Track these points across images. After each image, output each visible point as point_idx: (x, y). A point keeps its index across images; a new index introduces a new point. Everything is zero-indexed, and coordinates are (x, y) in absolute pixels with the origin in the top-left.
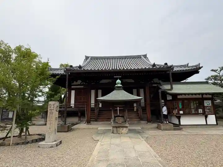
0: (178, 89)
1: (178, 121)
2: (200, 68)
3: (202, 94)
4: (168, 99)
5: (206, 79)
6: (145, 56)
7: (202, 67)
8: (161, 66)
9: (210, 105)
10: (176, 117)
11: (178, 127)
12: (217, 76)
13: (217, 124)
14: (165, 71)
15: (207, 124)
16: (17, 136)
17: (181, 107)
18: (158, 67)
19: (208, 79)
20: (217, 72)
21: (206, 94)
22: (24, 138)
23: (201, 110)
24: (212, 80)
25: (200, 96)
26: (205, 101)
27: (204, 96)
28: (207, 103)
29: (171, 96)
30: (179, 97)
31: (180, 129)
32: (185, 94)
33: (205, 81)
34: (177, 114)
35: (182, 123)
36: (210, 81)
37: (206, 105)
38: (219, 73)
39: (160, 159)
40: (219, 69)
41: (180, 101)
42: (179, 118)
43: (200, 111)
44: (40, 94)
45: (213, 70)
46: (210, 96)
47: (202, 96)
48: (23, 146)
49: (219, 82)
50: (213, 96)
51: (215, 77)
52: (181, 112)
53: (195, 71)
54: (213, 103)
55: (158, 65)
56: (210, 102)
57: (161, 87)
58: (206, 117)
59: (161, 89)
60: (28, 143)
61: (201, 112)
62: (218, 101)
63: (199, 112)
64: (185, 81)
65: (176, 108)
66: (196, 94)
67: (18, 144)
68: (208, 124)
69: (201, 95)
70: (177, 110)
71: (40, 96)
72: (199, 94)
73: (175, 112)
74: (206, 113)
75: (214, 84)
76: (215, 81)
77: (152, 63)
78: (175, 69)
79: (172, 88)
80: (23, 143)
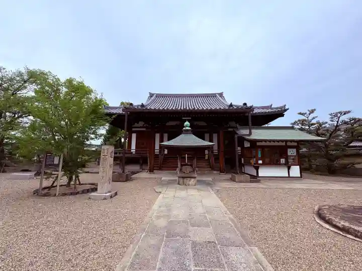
0: (258, 134)
1: (256, 171)
2: (286, 110)
3: (286, 141)
4: (245, 146)
5: (292, 124)
6: (221, 95)
7: (288, 109)
8: (238, 107)
9: (295, 154)
10: (254, 166)
11: (255, 178)
12: (305, 120)
13: (301, 177)
14: (244, 113)
15: (289, 177)
16: (65, 185)
17: (260, 156)
18: (235, 108)
19: (294, 123)
20: (305, 115)
21: (291, 141)
22: (73, 188)
23: (284, 160)
24: (299, 125)
25: (284, 144)
26: (289, 150)
27: (289, 144)
28: (292, 152)
29: (249, 143)
30: (258, 144)
31: (258, 181)
32: (265, 141)
33: (291, 126)
34: (255, 164)
35: (260, 175)
36: (296, 127)
37: (289, 154)
38: (308, 117)
39: (231, 216)
40: (308, 113)
41: (259, 149)
42: (257, 169)
43: (283, 161)
44: (93, 136)
45: (300, 114)
46: (296, 144)
47: (286, 144)
48: (71, 197)
49: (307, 127)
50: (299, 144)
51: (302, 122)
52: (260, 162)
53: (280, 113)
54: (298, 152)
55: (235, 106)
56: (295, 150)
57: (238, 132)
58: (289, 168)
59: (237, 134)
60: (78, 193)
61: (284, 162)
62: (304, 150)
63: (282, 162)
64: (266, 125)
65: (255, 157)
66: (278, 141)
67: (64, 195)
68: (291, 175)
69: (284, 142)
70: (255, 159)
71: (92, 139)
72: (282, 141)
73: (253, 161)
74: (290, 164)
75: (301, 129)
76: (303, 127)
77: (229, 103)
78: (256, 111)
79: (250, 134)
80: (72, 194)
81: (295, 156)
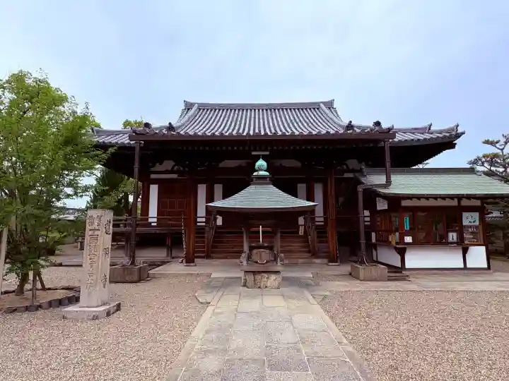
0: (404, 184)
1: (399, 257)
2: (458, 136)
3: (460, 197)
4: (379, 208)
5: (470, 163)
6: (330, 105)
7: (463, 133)
8: (363, 128)
9: (477, 223)
10: (396, 248)
11: (398, 272)
12: (496, 156)
13: (489, 268)
14: (376, 141)
15: (465, 268)
16: (14, 291)
17: (407, 227)
18: (358, 131)
19: (475, 162)
20: (497, 145)
21: (469, 197)
22: (30, 297)
23: (455, 235)
24: (486, 164)
25: (455, 203)
26: (465, 215)
27: (465, 203)
28: (470, 219)
29: (386, 202)
30: (405, 203)
31: (404, 279)
32: (419, 197)
33: (469, 166)
34: (397, 243)
35: (408, 265)
36: (479, 168)
37: (465, 222)
38: (502, 150)
39: (350, 349)
40: (503, 140)
41: (408, 214)
42: (402, 252)
43: (453, 236)
45: (487, 142)
46: (478, 203)
47: (459, 202)
48: (25, 315)
49: (501, 170)
50: (486, 202)
51: (492, 159)
52: (408, 239)
53: (447, 142)
54: (482, 219)
55: (359, 127)
56: (476, 215)
57: (363, 180)
58: (465, 251)
59: (363, 183)
60: (40, 307)
61: (455, 239)
62: (496, 214)
63: (450, 239)
64: (421, 166)
65: (397, 230)
66: (444, 197)
67: (13, 311)
68: (468, 266)
69: (456, 200)
70: (397, 234)
71: (68, 196)
72: (452, 197)
73: (394, 238)
74: (466, 242)
75: (490, 174)
76: (492, 168)
77: (346, 122)
78: (399, 137)
79: (389, 183)
80: (27, 309)
81: (476, 227)
